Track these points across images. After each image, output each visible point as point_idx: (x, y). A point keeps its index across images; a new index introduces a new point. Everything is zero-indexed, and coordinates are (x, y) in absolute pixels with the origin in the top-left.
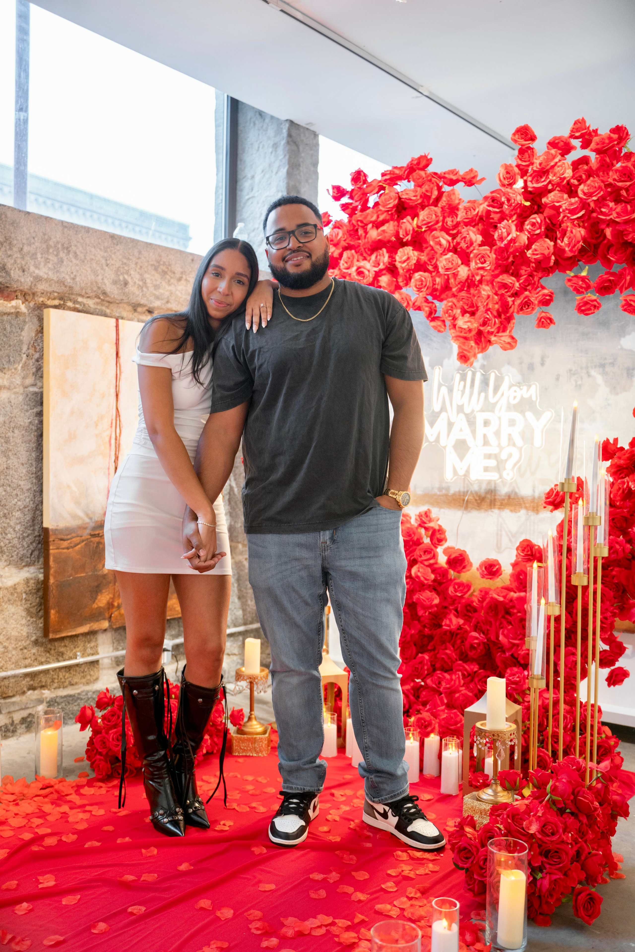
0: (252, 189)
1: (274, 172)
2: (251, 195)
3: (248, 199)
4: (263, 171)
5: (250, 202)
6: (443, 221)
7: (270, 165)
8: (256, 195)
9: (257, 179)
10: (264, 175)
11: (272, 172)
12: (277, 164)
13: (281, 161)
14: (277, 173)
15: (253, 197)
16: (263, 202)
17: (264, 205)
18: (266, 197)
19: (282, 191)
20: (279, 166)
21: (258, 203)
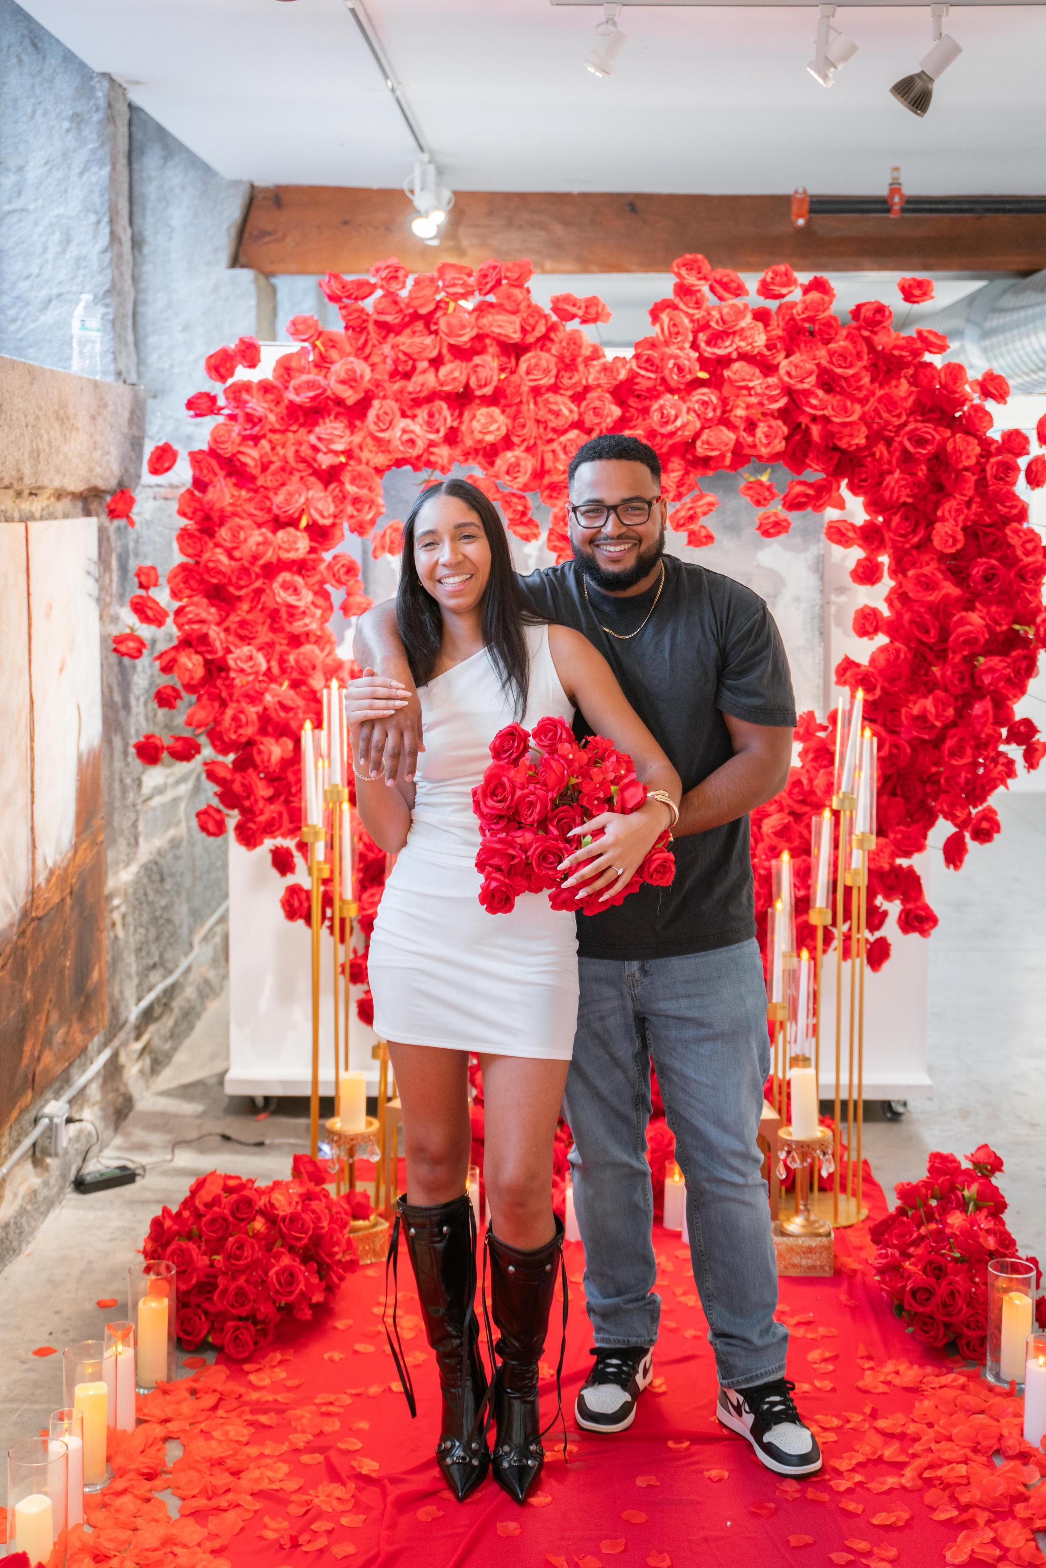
0: (19, 194)
1: (76, 170)
2: (17, 204)
3: (10, 212)
4: (47, 163)
5: (14, 218)
6: (557, 377)
7: (65, 155)
8: (31, 207)
9: (32, 175)
10: (50, 170)
11: (70, 168)
12: (82, 156)
13: (93, 151)
14: (82, 173)
15: (24, 210)
16: (51, 225)
17: (54, 232)
18: (57, 216)
19: (96, 213)
20: (88, 161)
21: (36, 224)
